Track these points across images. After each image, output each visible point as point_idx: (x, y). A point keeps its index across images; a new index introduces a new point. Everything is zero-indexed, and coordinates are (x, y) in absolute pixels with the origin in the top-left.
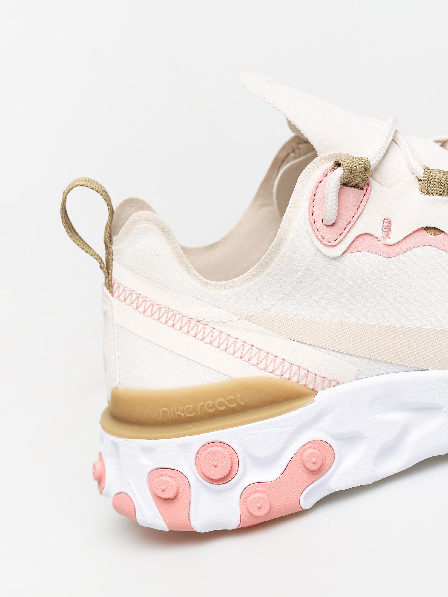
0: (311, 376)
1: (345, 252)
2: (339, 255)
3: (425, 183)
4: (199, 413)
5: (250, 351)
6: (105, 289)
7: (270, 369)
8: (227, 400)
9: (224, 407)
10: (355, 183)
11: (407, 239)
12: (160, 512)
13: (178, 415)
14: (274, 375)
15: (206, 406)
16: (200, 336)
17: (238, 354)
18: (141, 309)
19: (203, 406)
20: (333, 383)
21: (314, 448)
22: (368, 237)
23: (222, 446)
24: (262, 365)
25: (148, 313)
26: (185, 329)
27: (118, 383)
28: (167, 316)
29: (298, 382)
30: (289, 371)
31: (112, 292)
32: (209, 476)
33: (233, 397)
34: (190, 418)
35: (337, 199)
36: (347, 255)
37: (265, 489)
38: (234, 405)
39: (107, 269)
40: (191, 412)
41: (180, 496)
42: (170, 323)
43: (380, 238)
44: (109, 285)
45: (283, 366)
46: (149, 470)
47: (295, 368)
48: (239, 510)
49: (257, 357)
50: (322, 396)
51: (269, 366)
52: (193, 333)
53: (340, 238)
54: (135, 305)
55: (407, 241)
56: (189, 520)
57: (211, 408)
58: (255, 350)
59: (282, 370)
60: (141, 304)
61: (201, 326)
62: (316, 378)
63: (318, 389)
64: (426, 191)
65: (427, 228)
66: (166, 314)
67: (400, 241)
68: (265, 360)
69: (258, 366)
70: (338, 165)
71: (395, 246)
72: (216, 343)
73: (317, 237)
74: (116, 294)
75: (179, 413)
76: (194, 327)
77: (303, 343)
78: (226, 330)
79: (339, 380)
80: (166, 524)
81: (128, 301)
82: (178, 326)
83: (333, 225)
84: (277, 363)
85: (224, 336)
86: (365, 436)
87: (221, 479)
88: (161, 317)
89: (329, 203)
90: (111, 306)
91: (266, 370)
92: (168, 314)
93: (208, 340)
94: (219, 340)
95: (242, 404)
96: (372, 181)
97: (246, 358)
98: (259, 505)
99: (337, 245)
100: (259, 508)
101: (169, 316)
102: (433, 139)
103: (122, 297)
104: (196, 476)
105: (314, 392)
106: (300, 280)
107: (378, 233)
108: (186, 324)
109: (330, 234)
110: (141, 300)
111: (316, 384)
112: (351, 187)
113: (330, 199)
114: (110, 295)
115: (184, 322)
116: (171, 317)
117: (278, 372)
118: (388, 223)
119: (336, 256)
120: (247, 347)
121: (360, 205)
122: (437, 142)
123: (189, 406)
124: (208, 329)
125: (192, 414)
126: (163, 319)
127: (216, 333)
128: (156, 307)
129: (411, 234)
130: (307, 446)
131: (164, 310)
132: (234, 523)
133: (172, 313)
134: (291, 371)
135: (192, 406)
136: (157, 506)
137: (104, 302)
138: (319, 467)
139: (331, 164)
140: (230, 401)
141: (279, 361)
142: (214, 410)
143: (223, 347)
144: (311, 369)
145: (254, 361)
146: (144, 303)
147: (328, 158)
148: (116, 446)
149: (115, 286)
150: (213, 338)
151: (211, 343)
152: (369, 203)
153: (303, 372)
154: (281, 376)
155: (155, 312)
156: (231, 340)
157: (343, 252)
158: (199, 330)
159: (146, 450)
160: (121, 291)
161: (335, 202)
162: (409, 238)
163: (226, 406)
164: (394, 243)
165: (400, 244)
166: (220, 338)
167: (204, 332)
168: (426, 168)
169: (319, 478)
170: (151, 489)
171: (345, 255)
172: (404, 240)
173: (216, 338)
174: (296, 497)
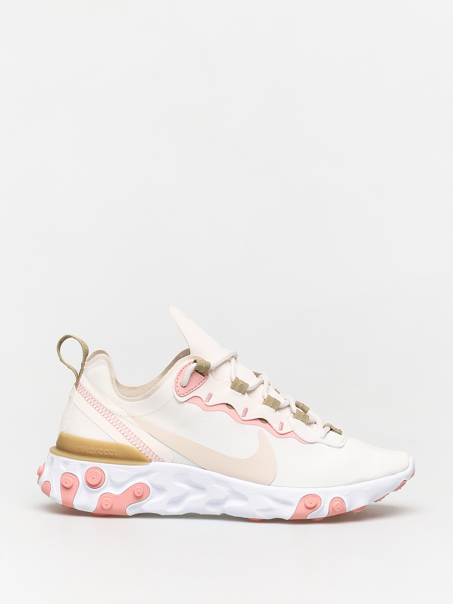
0: (151, 453)
1: (186, 401)
2: (183, 401)
3: (234, 384)
4: (95, 453)
5: (128, 432)
6: (74, 385)
7: (134, 443)
8: (110, 451)
9: (107, 454)
10: (201, 372)
11: (216, 406)
12: (61, 493)
13: (85, 451)
14: (135, 447)
15: (99, 450)
16: (108, 419)
17: (122, 432)
18: (87, 399)
19: (98, 450)
20: (160, 460)
21: (141, 486)
22: (199, 399)
23: (100, 470)
24: (131, 440)
25: (89, 401)
26: (103, 414)
27: (64, 430)
28: (97, 405)
29: (144, 454)
30: (142, 447)
31: (76, 388)
32: (89, 482)
33: (113, 450)
34: (90, 454)
35: (190, 376)
36: (186, 403)
37: (112, 497)
38: (112, 454)
39: (78, 377)
40: (91, 451)
41: (73, 488)
42: (97, 409)
43: (204, 401)
44: (77, 384)
45: (140, 444)
46: (63, 473)
47: (145, 447)
48: (97, 503)
49: (130, 436)
50: (153, 464)
51: (134, 442)
52: (106, 416)
53: (186, 394)
54: (84, 396)
55: (216, 407)
56: (73, 501)
57: (101, 452)
58: (130, 433)
59: (139, 446)
60: (87, 396)
61: (110, 414)
62: (153, 454)
63: (153, 460)
64: (233, 388)
65: (227, 404)
66: (97, 404)
67: (213, 406)
68: (133, 439)
69: (129, 440)
70: (195, 361)
71: (210, 407)
72: (114, 424)
73: (176, 389)
74: (78, 389)
75: (86, 450)
76: (107, 414)
77: (153, 437)
78: (121, 420)
79: (163, 459)
80: (62, 500)
81: (82, 393)
82: (100, 411)
83: (185, 387)
84: (138, 442)
85: (119, 422)
86: (167, 490)
87: (94, 486)
88: (94, 405)
89: (185, 376)
90: (74, 394)
91: (132, 443)
92: (98, 404)
93: (111, 421)
94: (116, 423)
95: (116, 455)
96: (210, 374)
97: (125, 435)
98: (107, 503)
99: (183, 396)
100: (106, 505)
101: (98, 405)
102: (253, 371)
103: (80, 391)
104: (83, 481)
105: (151, 461)
106: (162, 408)
107: (204, 399)
108: (104, 411)
109: (182, 391)
110: (88, 394)
111: (152, 458)
112: (199, 373)
113: (186, 374)
114: (75, 389)
115: (103, 410)
116: (99, 406)
117: (137, 446)
118: (210, 396)
119: (181, 401)
120: (127, 430)
121: (201, 383)
122: (253, 372)
123: (91, 448)
124: (113, 417)
125: (92, 452)
126: (95, 406)
127: (116, 420)
128: (93, 400)
129: (219, 404)
130: (139, 484)
131: (97, 402)
132: (92, 509)
133: (100, 404)
134: (143, 447)
135: (93, 449)
136: (61, 491)
137: (72, 391)
138: (140, 496)
139: (193, 360)
140: (111, 452)
141: (139, 441)
142: (102, 453)
143: (117, 427)
144: (152, 450)
145: (128, 437)
146: (89, 396)
147: (193, 357)
148: (52, 459)
149: (79, 385)
150: (114, 422)
151: (112, 423)
152: (205, 383)
153: (148, 450)
154: (137, 448)
155: (92, 402)
156: (122, 425)
157: (185, 401)
158: (109, 416)
159: (65, 463)
160: (81, 388)
161: (189, 377)
162: (218, 405)
163: (108, 453)
164: (209, 405)
165: (212, 407)
166: (117, 422)
167: (111, 417)
168: (237, 378)
169: (139, 502)
170: (61, 482)
171: (185, 402)
172: (215, 406)
173: (115, 422)
174: (125, 506)
